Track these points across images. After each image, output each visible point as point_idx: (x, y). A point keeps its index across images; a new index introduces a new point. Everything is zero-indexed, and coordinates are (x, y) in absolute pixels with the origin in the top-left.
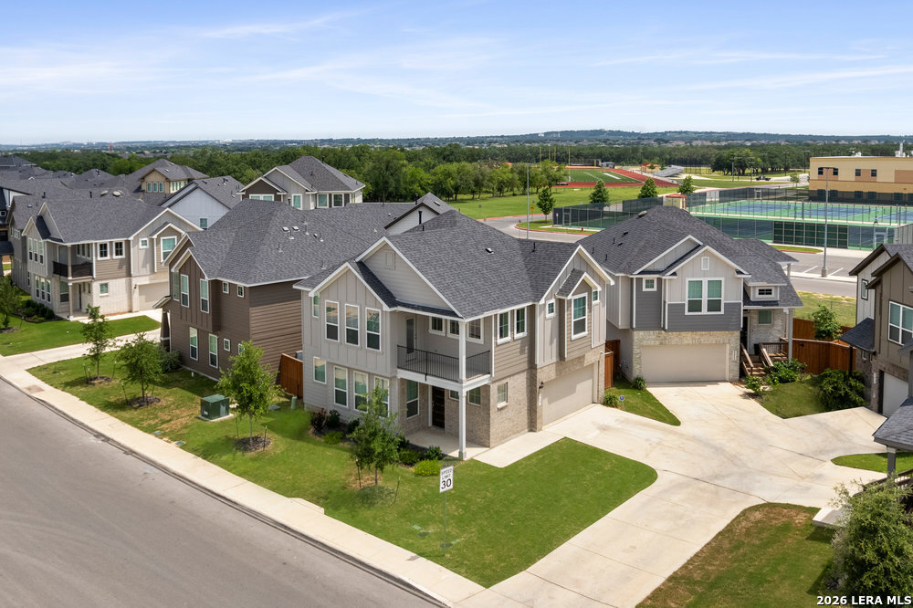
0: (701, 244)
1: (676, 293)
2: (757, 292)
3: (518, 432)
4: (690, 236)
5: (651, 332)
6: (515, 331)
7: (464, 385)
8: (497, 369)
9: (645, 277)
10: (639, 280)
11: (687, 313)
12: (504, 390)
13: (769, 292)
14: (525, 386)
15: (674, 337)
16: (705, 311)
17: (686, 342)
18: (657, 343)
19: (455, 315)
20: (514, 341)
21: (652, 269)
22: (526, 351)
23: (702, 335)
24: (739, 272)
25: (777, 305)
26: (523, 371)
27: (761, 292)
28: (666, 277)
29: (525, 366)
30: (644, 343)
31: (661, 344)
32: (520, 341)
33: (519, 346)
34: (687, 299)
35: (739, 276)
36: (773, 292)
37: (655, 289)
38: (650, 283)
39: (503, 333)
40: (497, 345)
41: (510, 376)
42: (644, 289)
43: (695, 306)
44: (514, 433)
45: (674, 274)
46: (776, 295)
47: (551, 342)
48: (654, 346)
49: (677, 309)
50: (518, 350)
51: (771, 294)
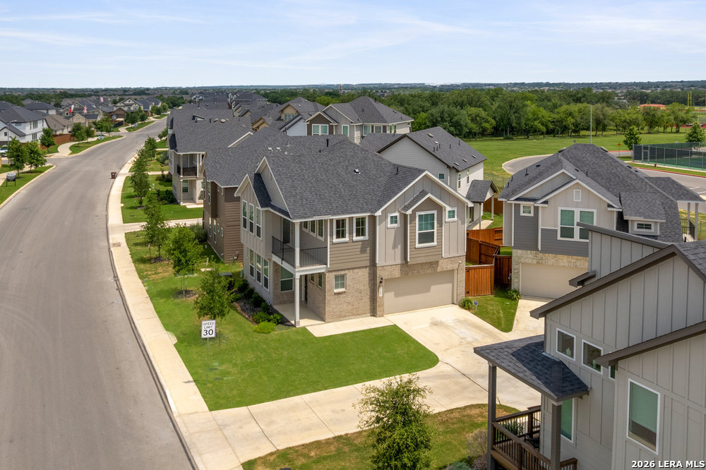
0: (575, 178)
1: (550, 220)
2: (636, 226)
3: (358, 314)
4: (563, 170)
5: (529, 252)
6: (355, 234)
7: (296, 270)
8: (332, 262)
9: (523, 203)
10: (517, 206)
11: (559, 238)
12: (340, 280)
13: (648, 226)
14: (367, 279)
15: (550, 259)
16: (577, 238)
17: (562, 264)
18: (535, 262)
19: (288, 216)
20: (353, 242)
21: (529, 196)
22: (368, 252)
23: (578, 260)
24: (609, 206)
25: (656, 239)
26: (366, 267)
27: (640, 226)
28: (538, 204)
29: (368, 263)
30: (523, 260)
31: (538, 263)
32: (361, 243)
33: (360, 246)
34: (559, 226)
35: (609, 209)
36: (653, 227)
37: (532, 215)
38: (527, 209)
39: (340, 234)
40: (333, 244)
41: (349, 269)
42: (522, 214)
43: (567, 232)
44: (354, 315)
45: (546, 202)
46: (656, 229)
47: (395, 247)
48: (530, 264)
49: (549, 234)
50: (359, 250)
51: (650, 228)
